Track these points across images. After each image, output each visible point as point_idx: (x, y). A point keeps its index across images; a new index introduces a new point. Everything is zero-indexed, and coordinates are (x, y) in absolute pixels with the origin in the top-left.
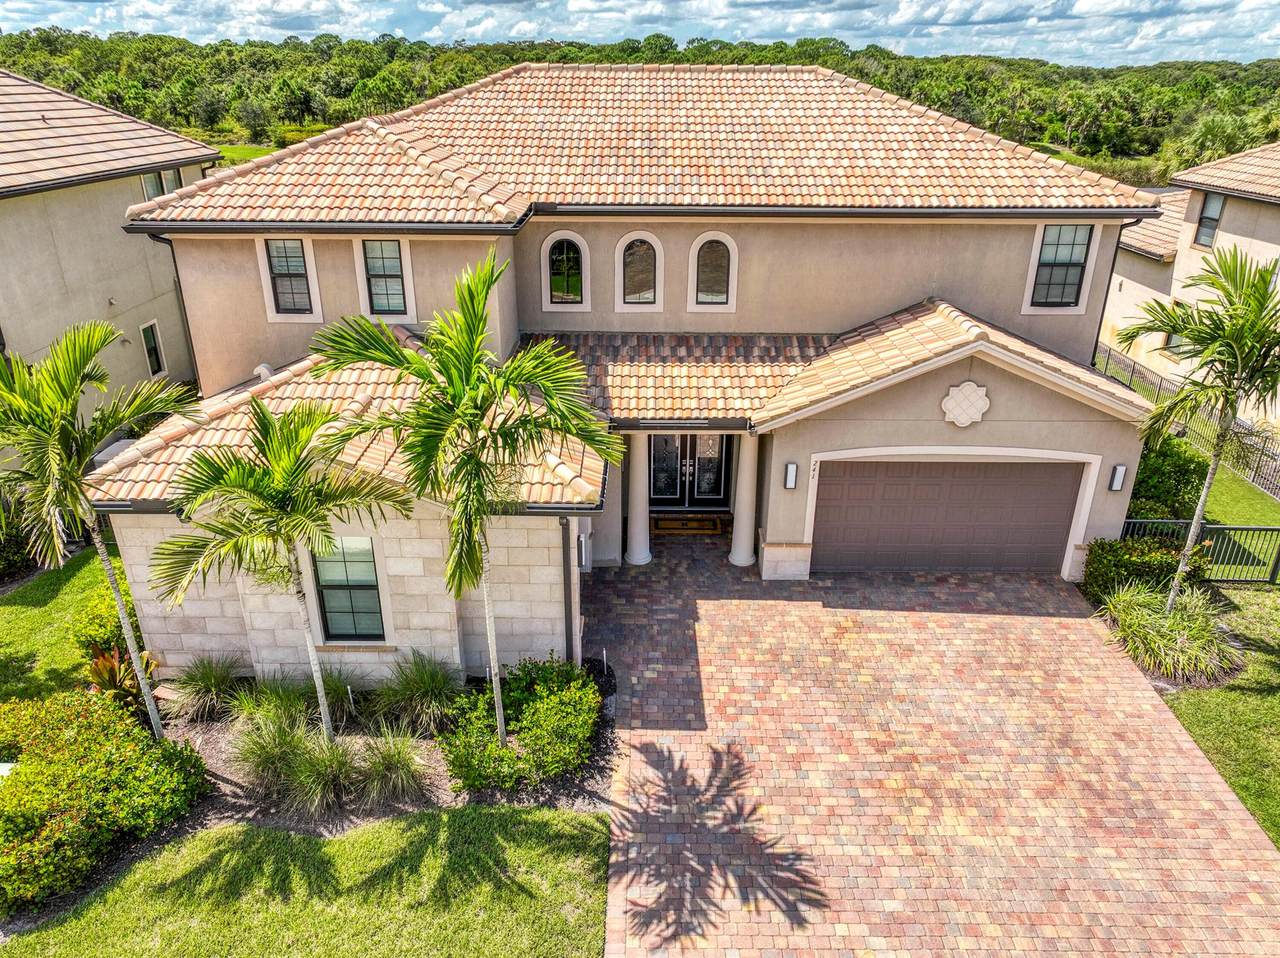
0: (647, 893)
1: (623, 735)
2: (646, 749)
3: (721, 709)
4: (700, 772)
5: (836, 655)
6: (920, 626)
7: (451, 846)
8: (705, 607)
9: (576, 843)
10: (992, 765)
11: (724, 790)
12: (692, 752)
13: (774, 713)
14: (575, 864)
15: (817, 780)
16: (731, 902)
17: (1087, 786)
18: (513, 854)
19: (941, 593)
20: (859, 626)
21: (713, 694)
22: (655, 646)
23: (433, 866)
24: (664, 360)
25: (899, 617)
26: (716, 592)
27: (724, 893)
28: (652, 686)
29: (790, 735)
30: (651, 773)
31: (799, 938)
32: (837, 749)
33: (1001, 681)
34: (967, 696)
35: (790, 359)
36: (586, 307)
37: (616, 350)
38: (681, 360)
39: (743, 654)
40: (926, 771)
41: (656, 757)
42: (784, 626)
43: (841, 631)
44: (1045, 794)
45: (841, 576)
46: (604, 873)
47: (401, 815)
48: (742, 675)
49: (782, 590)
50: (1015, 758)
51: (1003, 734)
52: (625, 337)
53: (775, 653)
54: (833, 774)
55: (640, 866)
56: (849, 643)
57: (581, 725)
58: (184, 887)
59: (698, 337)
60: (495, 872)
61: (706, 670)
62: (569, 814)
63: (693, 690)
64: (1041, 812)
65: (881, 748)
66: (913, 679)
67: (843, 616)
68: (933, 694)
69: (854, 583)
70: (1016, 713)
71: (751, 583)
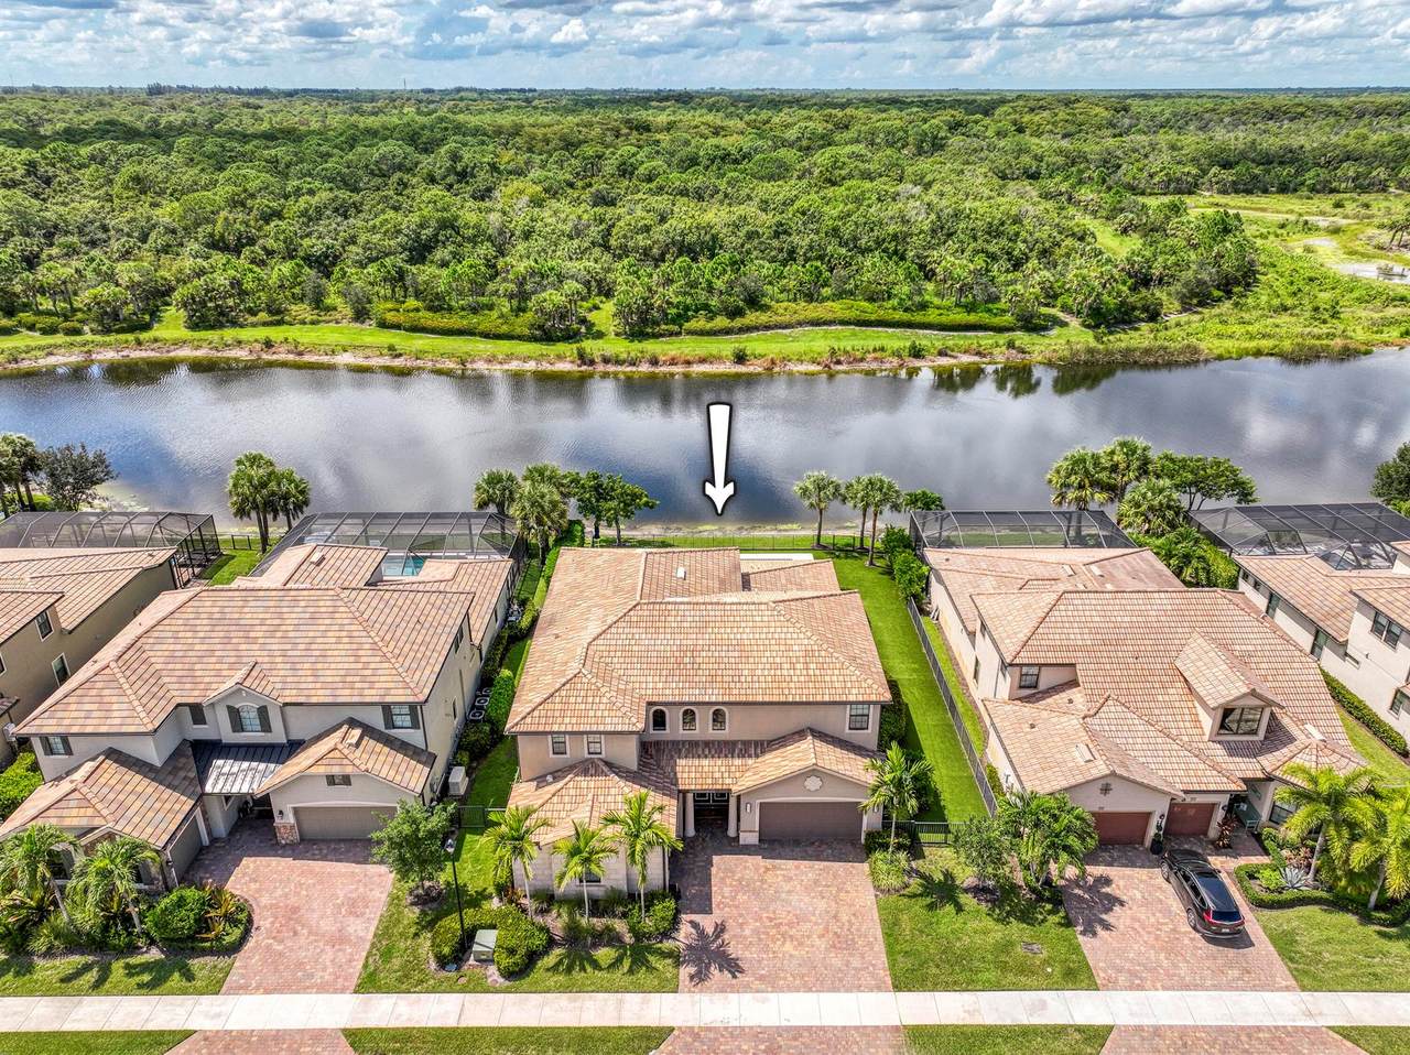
0: (692, 970)
1: (683, 916)
2: (691, 922)
3: (718, 905)
4: (710, 930)
5: (763, 881)
6: (797, 868)
7: (631, 955)
8: (716, 859)
9: (670, 954)
10: (808, 925)
11: (718, 937)
12: (708, 923)
13: (737, 907)
14: (669, 961)
15: (747, 932)
16: (716, 972)
17: (836, 933)
18: (651, 958)
19: (810, 850)
20: (774, 867)
21: (716, 899)
22: (696, 878)
23: (627, 963)
24: (699, 757)
25: (791, 863)
26: (721, 852)
27: (714, 970)
28: (694, 896)
29: (741, 915)
30: (693, 931)
31: (734, 981)
32: (756, 921)
33: (821, 892)
34: (807, 899)
35: (750, 756)
36: (668, 731)
37: (680, 750)
38: (706, 757)
39: (728, 881)
40: (783, 929)
41: (695, 925)
42: (745, 868)
43: (767, 869)
44: (820, 937)
45: (772, 842)
46: (678, 964)
47: (614, 946)
48: (727, 890)
49: (747, 850)
50: (816, 924)
51: (814, 915)
52: (684, 742)
53: (740, 881)
54: (753, 930)
55: (689, 962)
56: (769, 877)
57: (670, 914)
58: (554, 969)
59: (713, 742)
60: (646, 963)
61: (714, 889)
62: (667, 945)
63: (709, 897)
64: (818, 942)
65: (771, 920)
66: (789, 892)
67: (769, 862)
68: (794, 898)
69: (776, 845)
70: (822, 905)
71: (735, 847)
